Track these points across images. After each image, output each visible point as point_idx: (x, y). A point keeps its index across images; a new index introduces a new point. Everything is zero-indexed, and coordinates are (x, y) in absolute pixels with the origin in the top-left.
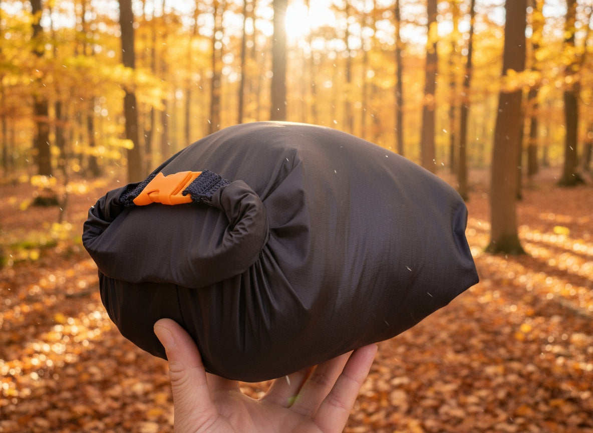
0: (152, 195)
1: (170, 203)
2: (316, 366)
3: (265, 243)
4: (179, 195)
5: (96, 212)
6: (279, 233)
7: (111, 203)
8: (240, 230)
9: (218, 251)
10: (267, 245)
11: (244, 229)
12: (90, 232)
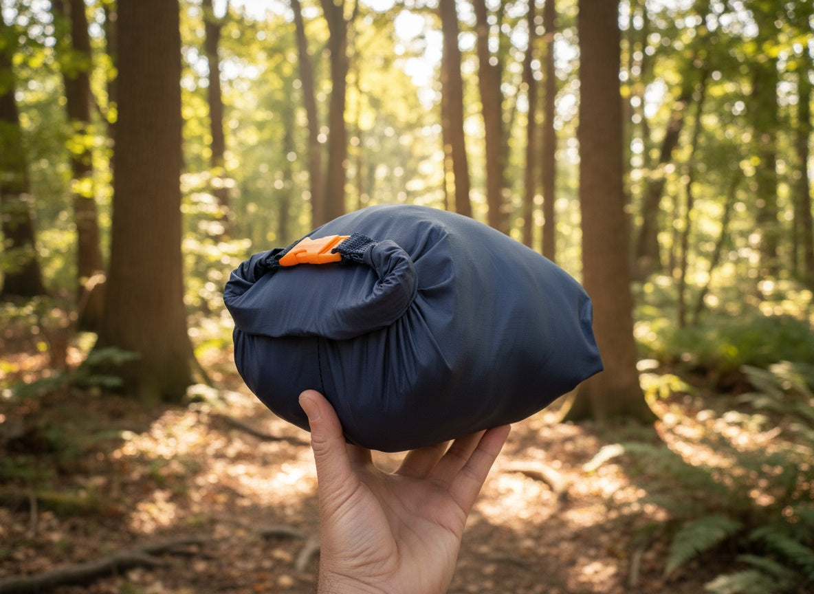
0: (300, 255)
1: (319, 263)
2: (451, 442)
3: (412, 300)
4: (329, 253)
5: (239, 273)
6: (426, 294)
7: (256, 264)
8: (391, 280)
9: (368, 300)
10: (414, 302)
11: (393, 279)
12: (232, 292)
